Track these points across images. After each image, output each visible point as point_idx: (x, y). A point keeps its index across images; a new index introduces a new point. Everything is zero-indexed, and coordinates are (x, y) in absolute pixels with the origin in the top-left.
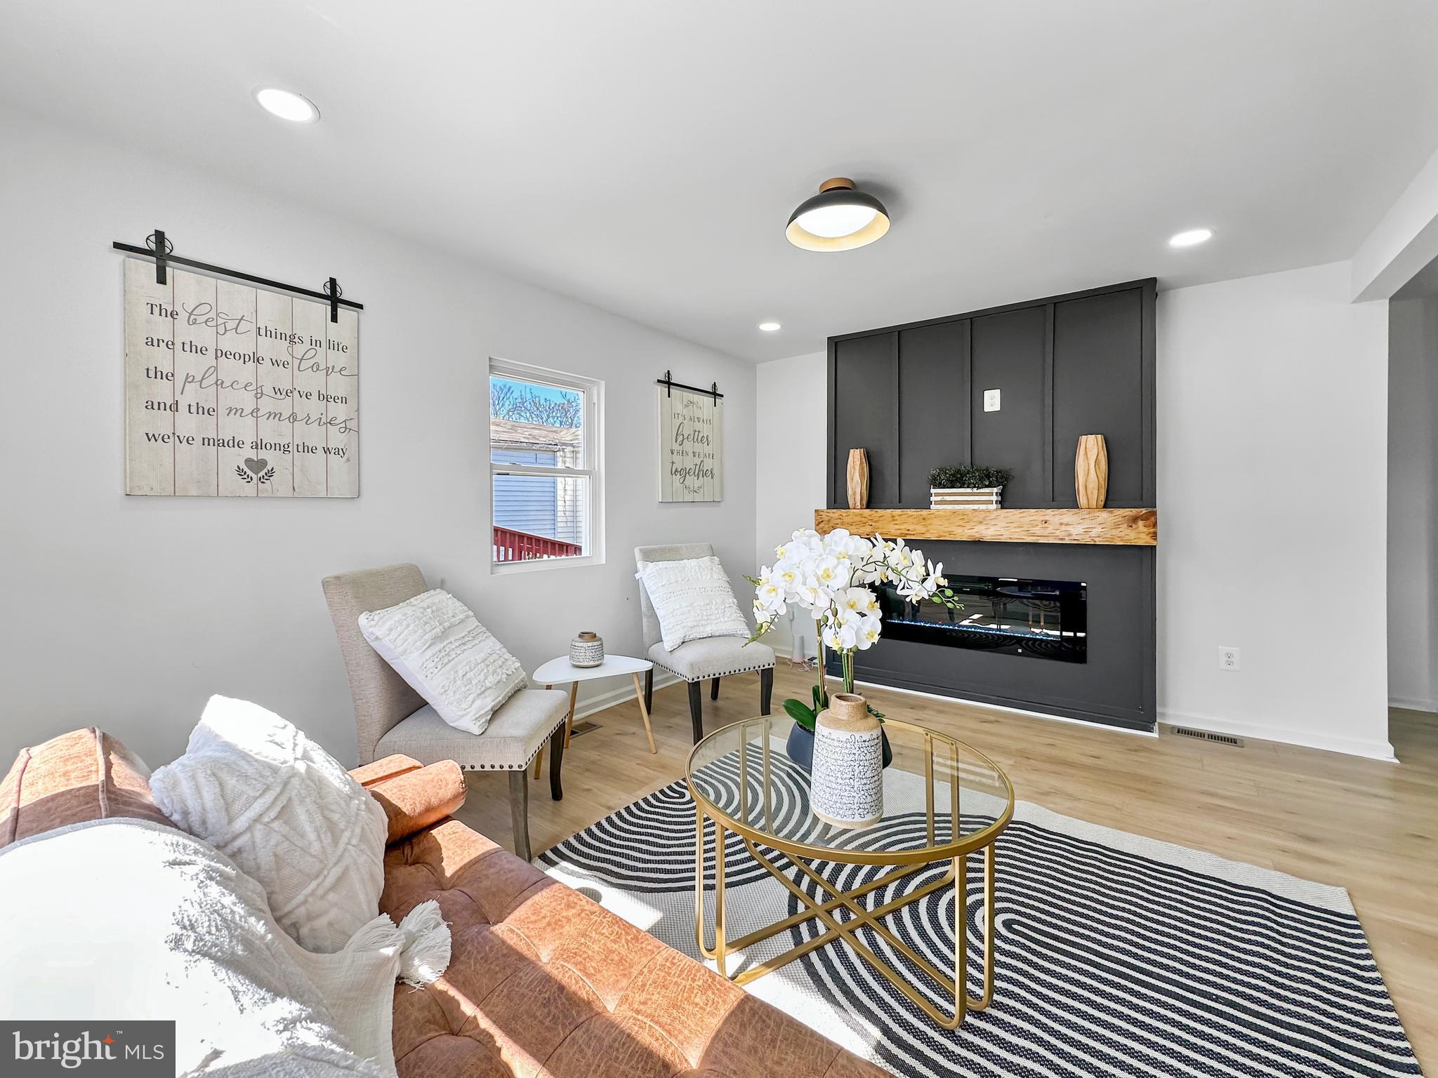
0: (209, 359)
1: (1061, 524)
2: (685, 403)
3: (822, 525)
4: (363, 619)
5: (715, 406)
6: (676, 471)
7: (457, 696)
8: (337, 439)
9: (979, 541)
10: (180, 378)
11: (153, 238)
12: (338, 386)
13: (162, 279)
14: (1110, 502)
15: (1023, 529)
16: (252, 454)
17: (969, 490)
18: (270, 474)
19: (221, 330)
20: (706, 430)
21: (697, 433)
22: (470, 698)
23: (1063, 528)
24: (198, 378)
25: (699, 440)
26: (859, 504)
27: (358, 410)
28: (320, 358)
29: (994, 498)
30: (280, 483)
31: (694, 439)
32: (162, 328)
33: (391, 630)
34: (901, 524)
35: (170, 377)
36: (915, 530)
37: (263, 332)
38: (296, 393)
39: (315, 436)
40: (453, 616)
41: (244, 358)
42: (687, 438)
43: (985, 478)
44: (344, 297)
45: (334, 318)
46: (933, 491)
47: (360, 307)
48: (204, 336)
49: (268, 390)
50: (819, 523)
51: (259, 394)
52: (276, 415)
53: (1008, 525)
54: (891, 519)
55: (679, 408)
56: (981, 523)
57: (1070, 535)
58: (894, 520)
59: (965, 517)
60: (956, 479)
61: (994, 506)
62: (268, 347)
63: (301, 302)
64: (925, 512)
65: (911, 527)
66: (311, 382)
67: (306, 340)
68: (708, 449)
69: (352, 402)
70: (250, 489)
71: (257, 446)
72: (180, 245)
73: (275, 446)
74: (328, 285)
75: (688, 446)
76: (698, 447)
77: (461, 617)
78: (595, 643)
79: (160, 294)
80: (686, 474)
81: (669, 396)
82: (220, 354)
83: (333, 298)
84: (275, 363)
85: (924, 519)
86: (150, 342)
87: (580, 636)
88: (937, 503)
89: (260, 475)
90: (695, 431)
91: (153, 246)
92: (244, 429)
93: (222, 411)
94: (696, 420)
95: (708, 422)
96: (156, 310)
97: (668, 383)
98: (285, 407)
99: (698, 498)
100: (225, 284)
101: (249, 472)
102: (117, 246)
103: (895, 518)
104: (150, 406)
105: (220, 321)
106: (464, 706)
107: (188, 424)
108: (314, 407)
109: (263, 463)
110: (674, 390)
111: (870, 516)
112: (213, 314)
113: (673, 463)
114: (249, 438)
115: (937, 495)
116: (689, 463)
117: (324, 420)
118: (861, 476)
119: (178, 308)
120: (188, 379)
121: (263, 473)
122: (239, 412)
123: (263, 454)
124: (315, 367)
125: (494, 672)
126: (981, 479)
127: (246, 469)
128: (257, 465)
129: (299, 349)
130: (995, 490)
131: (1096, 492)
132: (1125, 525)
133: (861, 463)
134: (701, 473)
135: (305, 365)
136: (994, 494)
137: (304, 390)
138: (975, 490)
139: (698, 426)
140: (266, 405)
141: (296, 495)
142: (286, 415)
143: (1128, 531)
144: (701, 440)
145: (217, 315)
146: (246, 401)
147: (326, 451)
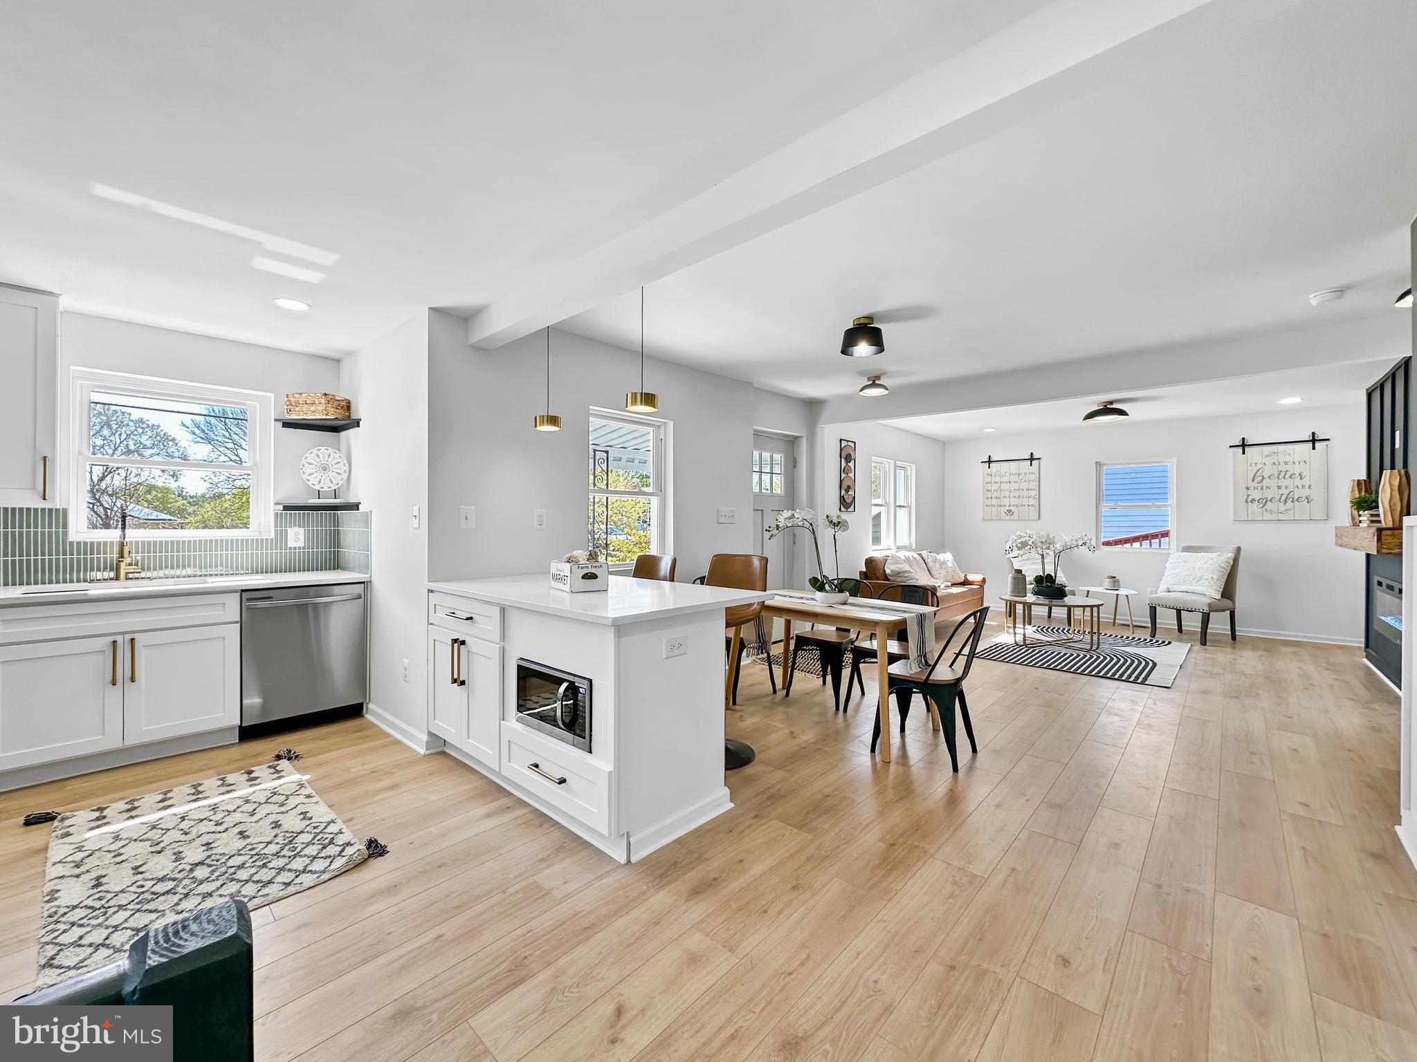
2: (1266, 454)
5: (1313, 449)
6: (1253, 500)
8: (1032, 502)
10: (993, 491)
11: (988, 458)
12: (1033, 485)
13: (989, 467)
16: (1007, 508)
18: (1013, 513)
19: (1000, 477)
20: (1297, 469)
21: (1284, 472)
24: (997, 490)
25: (1287, 477)
27: (1039, 492)
28: (1027, 478)
30: (1015, 516)
31: (1279, 477)
32: (989, 479)
35: (991, 491)
37: (1011, 474)
38: (1020, 490)
39: (1025, 501)
41: (1007, 482)
42: (1269, 477)
44: (1036, 457)
45: (1031, 465)
47: (1041, 459)
48: (998, 479)
49: (1013, 490)
51: (1010, 492)
52: (1015, 497)
55: (1257, 459)
62: (1013, 478)
63: (1022, 463)
66: (1024, 486)
67: (1024, 473)
68: (1300, 482)
69: (1037, 490)
70: (1008, 517)
71: (1010, 506)
72: (993, 459)
73: (1015, 505)
74: (1031, 455)
76: (1285, 482)
79: (990, 471)
80: (1267, 501)
81: (1244, 454)
82: (1001, 483)
83: (1032, 459)
84: (1015, 482)
86: (987, 483)
90: (1281, 471)
91: (988, 460)
92: (1006, 502)
93: (1002, 497)
94: (1282, 463)
95: (1302, 463)
96: (990, 474)
97: (1243, 445)
98: (1017, 494)
100: (1003, 464)
101: (1008, 513)
102: (980, 462)
104: (987, 498)
105: (1000, 474)
107: (994, 502)
108: (1025, 493)
109: (1011, 510)
110: (1252, 449)
113: (1248, 495)
114: (1008, 504)
116: (1272, 494)
117: (1029, 496)
119: (994, 472)
120: (995, 490)
121: (1011, 513)
122: (1005, 497)
123: (1011, 508)
124: (1026, 481)
128: (1009, 511)
129: (1021, 477)
134: (1289, 499)
135: (1023, 481)
137: (1022, 488)
140: (1012, 495)
141: (1019, 520)
142: (1017, 496)
144: (1290, 477)
145: (1000, 472)
146: (1007, 494)
147: (1029, 505)
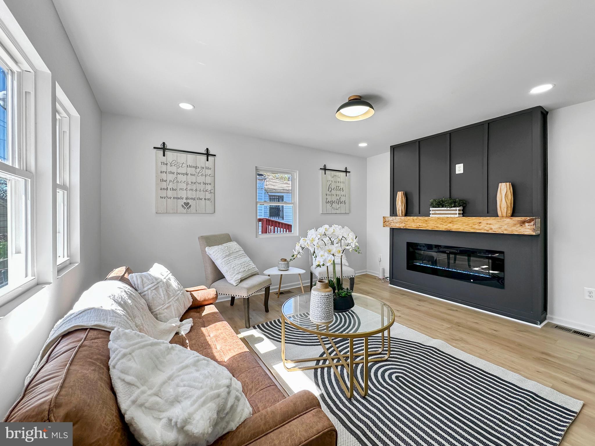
0: (175, 175)
1: (487, 224)
2: (332, 176)
3: (385, 223)
4: (207, 249)
5: (346, 176)
6: (328, 202)
7: (230, 273)
8: (208, 196)
9: (450, 231)
10: (168, 181)
11: (162, 145)
12: (209, 180)
13: (164, 155)
14: (514, 214)
15: (469, 226)
16: (185, 201)
17: (446, 209)
18: (190, 206)
19: (178, 167)
20: (342, 186)
21: (338, 187)
22: (234, 274)
23: (488, 226)
24: (172, 181)
25: (339, 190)
26: (401, 214)
27: (214, 187)
28: (203, 172)
29: (457, 212)
30: (193, 209)
31: (336, 189)
32: (164, 168)
33: (214, 252)
34: (417, 223)
35: (166, 181)
36: (422, 226)
37: (188, 166)
38: (197, 183)
39: (202, 195)
40: (235, 250)
41: (183, 174)
42: (333, 189)
43: (453, 203)
44: (211, 153)
45: (207, 160)
46: (431, 209)
47: (215, 155)
48: (174, 169)
49: (190, 183)
50: (385, 222)
51: (187, 184)
52: (192, 190)
53: (462, 224)
54: (413, 221)
55: (329, 178)
56: (450, 223)
57: (491, 229)
58: (414, 221)
59: (443, 220)
60: (440, 204)
61: (457, 216)
62: (190, 171)
63: (199, 157)
64: (426, 218)
65: (421, 224)
66: (201, 179)
67: (200, 167)
68: (342, 193)
69: (213, 184)
70: (185, 211)
71: (187, 199)
72: (168, 146)
73: (192, 199)
74: (206, 150)
75: (333, 192)
76: (338, 193)
77: (237, 250)
78: (285, 263)
79: (164, 159)
80: (333, 203)
81: (325, 174)
82: (178, 173)
83: (207, 154)
84: (192, 175)
85: (426, 221)
86: (162, 172)
87: (281, 260)
88: (433, 214)
89: (188, 207)
90: (337, 186)
91: (162, 147)
92: (183, 194)
93: (178, 189)
94: (337, 182)
95: (343, 183)
96: (163, 163)
97: (325, 169)
98: (194, 187)
99: (338, 212)
100: (179, 154)
101: (185, 206)
102: (154, 148)
103: (414, 220)
104: (161, 189)
105: (178, 165)
106: (232, 277)
107: (170, 193)
108: (202, 187)
109: (188, 203)
110: (327, 172)
111: (404, 219)
112: (176, 163)
113: (327, 199)
114: (185, 197)
115: (433, 210)
116: (334, 198)
117: (204, 190)
118: (402, 202)
119: (168, 162)
120: (170, 181)
121: (188, 206)
122: (182, 189)
123: (189, 201)
124: (202, 175)
125: (244, 268)
126: (451, 204)
127: (184, 205)
128: (187, 204)
129: (198, 170)
130: (458, 208)
131: (505, 209)
132: (519, 225)
133: (402, 197)
134: (339, 202)
135: (200, 174)
136: (458, 210)
137: (199, 182)
138: (449, 209)
139: (338, 184)
140: (189, 187)
141: (197, 213)
142: (194, 189)
143: (520, 228)
144: (340, 190)
145: (177, 163)
146: (184, 186)
147: (205, 199)
